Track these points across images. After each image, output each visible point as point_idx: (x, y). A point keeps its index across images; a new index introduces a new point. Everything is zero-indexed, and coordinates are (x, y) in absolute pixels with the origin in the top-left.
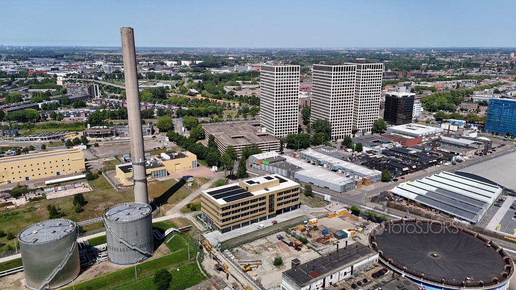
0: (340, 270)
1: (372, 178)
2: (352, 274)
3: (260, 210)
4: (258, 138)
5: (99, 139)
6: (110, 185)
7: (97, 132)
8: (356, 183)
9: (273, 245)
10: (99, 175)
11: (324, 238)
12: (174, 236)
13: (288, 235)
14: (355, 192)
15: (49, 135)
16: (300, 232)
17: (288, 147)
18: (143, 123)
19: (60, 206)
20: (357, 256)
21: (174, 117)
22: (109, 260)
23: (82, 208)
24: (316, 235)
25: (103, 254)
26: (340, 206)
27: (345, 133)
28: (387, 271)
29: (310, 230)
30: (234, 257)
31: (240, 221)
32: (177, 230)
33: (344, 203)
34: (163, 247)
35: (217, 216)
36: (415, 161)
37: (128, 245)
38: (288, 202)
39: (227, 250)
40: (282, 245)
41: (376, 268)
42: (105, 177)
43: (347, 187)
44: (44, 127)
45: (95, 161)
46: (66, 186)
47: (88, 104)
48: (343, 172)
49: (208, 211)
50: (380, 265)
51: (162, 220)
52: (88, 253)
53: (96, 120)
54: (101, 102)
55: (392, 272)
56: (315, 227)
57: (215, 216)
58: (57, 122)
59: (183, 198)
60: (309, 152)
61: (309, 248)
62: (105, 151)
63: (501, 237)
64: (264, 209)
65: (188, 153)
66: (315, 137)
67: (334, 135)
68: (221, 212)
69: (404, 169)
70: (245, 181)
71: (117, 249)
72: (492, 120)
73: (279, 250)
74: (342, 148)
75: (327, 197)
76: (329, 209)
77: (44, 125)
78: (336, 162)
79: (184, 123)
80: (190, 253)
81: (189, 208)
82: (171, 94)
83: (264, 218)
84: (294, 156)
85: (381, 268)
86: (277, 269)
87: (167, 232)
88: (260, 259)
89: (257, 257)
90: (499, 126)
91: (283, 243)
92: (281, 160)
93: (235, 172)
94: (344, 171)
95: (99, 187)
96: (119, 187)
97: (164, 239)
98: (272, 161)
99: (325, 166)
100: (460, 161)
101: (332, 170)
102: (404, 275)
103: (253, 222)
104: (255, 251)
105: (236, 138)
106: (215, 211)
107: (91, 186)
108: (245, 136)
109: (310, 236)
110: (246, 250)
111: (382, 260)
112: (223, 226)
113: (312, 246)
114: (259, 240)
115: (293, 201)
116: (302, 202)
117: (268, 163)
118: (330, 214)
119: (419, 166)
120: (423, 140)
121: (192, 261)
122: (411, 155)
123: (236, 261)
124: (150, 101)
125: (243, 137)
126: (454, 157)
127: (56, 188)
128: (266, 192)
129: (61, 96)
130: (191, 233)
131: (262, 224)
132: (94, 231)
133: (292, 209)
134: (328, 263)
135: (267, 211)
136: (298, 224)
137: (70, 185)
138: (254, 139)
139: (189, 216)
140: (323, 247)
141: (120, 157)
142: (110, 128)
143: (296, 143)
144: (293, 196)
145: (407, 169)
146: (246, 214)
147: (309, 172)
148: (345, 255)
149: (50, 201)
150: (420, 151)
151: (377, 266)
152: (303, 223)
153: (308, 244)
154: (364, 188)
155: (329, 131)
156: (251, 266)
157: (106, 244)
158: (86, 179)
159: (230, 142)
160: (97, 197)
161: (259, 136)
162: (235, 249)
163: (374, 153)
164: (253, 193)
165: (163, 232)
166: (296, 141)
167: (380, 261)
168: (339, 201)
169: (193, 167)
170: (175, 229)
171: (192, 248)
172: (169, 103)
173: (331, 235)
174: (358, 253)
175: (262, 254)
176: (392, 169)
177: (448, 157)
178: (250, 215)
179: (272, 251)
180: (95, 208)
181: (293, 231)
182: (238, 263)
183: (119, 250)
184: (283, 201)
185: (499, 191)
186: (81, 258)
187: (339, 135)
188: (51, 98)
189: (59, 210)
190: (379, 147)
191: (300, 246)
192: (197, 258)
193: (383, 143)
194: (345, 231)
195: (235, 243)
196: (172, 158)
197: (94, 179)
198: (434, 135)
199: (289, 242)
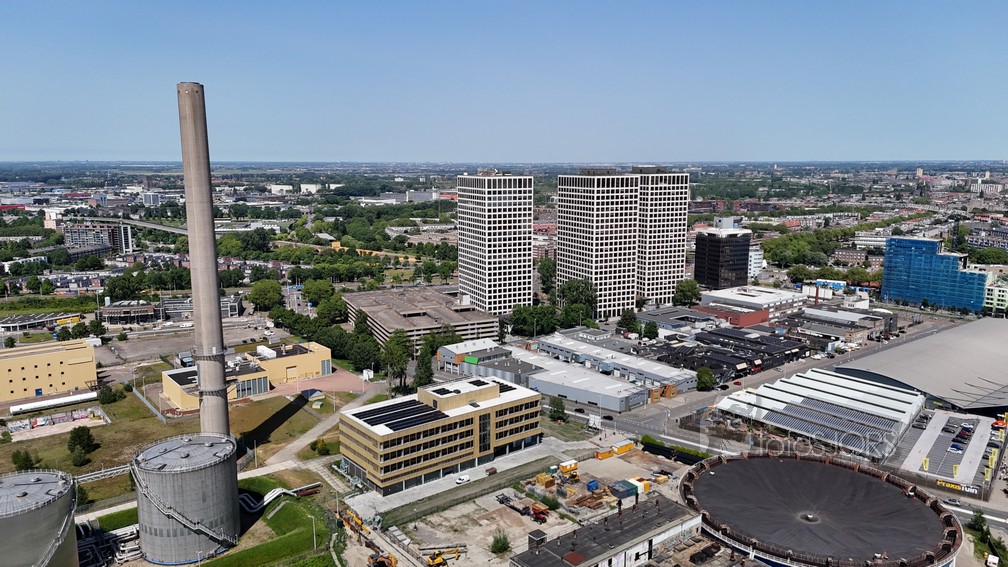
0: (628, 549)
1: (679, 383)
2: (650, 558)
3: (462, 447)
4: (456, 314)
5: (128, 326)
6: (149, 410)
7: (125, 313)
8: (650, 392)
9: (489, 514)
10: (125, 393)
11: (591, 497)
12: (283, 503)
13: (520, 495)
14: (648, 410)
15: (22, 320)
16: (543, 487)
17: (515, 332)
18: (222, 294)
19: (41, 455)
20: (660, 520)
21: (284, 284)
22: (143, 557)
23: (88, 456)
24: (575, 491)
25: (130, 545)
26: (619, 436)
27: (623, 304)
28: (719, 549)
29: (562, 481)
30: (408, 540)
31: (421, 469)
32: (290, 492)
33: (628, 431)
34: (260, 526)
35: (374, 461)
36: (757, 352)
37: (184, 521)
38: (517, 430)
39: (395, 528)
40: (508, 514)
41: (698, 545)
42: (139, 395)
43: (631, 402)
44: (12, 307)
45: (118, 368)
46: (54, 416)
47: (107, 263)
48: (623, 375)
49: (354, 452)
50: (705, 539)
51: (259, 475)
52: (97, 544)
53: (123, 289)
54: (135, 258)
55: (729, 551)
56: (574, 476)
57: (369, 462)
58: (42, 297)
59: (303, 431)
60: (557, 339)
61: (562, 517)
62: (140, 347)
63: (932, 484)
64: (469, 444)
65: (313, 346)
66: (567, 312)
67: (603, 309)
68: (381, 451)
69: (739, 367)
70: (430, 389)
71: (161, 531)
72: (894, 277)
73: (502, 523)
74: (618, 332)
75: (595, 420)
76: (599, 442)
77: (13, 303)
78: (609, 356)
79: (306, 294)
80: (318, 535)
81: (314, 449)
82: (278, 243)
83: (470, 464)
84: (528, 347)
85: (707, 543)
86: (498, 560)
87: (268, 498)
88: (463, 543)
89: (456, 539)
90: (908, 289)
91: (509, 510)
92: (502, 355)
93: (409, 381)
94: (624, 372)
95: (127, 415)
96: (169, 415)
97: (261, 512)
98: (484, 357)
99: (588, 364)
100: (842, 352)
101: (603, 372)
102: (752, 554)
103: (447, 471)
104: (452, 527)
105: (410, 315)
106: (370, 450)
107: (108, 414)
108: (428, 311)
109: (563, 495)
110: (433, 526)
111: (708, 529)
112: (385, 480)
113: (569, 513)
114: (459, 507)
115: (527, 428)
116: (545, 431)
117: (475, 360)
118: (601, 451)
119: (767, 360)
120: (771, 316)
121: (323, 550)
122: (750, 341)
123: (414, 547)
124: (237, 256)
125: (424, 314)
126: (830, 345)
127: (33, 420)
128: (473, 409)
129: (52, 248)
130: (318, 497)
131: (466, 476)
132: (112, 501)
133: (526, 446)
134: (601, 536)
135: (476, 448)
136: (538, 472)
137: (64, 415)
138: (447, 317)
139: (316, 466)
140: (590, 515)
141: (173, 359)
142: (153, 304)
143: (529, 324)
144: (527, 417)
145: (743, 366)
146: (432, 456)
147: (558, 375)
148: (634, 521)
149: (19, 446)
150: (768, 334)
151: (699, 541)
152: (548, 470)
153: (561, 510)
154: (664, 402)
155: (592, 302)
156: (445, 557)
157: (137, 526)
158: (98, 402)
159: (399, 324)
160: (120, 436)
161: (457, 311)
162: (411, 526)
163: (681, 339)
164: (446, 413)
165: (261, 497)
166: (529, 319)
167: (704, 531)
168: (618, 428)
169: (323, 373)
170: (285, 491)
171: (322, 526)
172: (276, 259)
173: (605, 491)
174: (660, 516)
175: (468, 532)
176: (716, 366)
177: (820, 344)
178: (441, 458)
179: (488, 525)
180: (116, 456)
181: (530, 486)
182: (418, 552)
183: (165, 533)
184: (508, 427)
185: (919, 400)
186: (82, 556)
187: (612, 309)
188: (31, 251)
189: (38, 462)
190: (688, 328)
191: (544, 514)
192: (332, 545)
193: (696, 320)
194: (633, 481)
195: (410, 514)
196: (280, 355)
197: (115, 401)
198: (791, 305)
199: (521, 507)
